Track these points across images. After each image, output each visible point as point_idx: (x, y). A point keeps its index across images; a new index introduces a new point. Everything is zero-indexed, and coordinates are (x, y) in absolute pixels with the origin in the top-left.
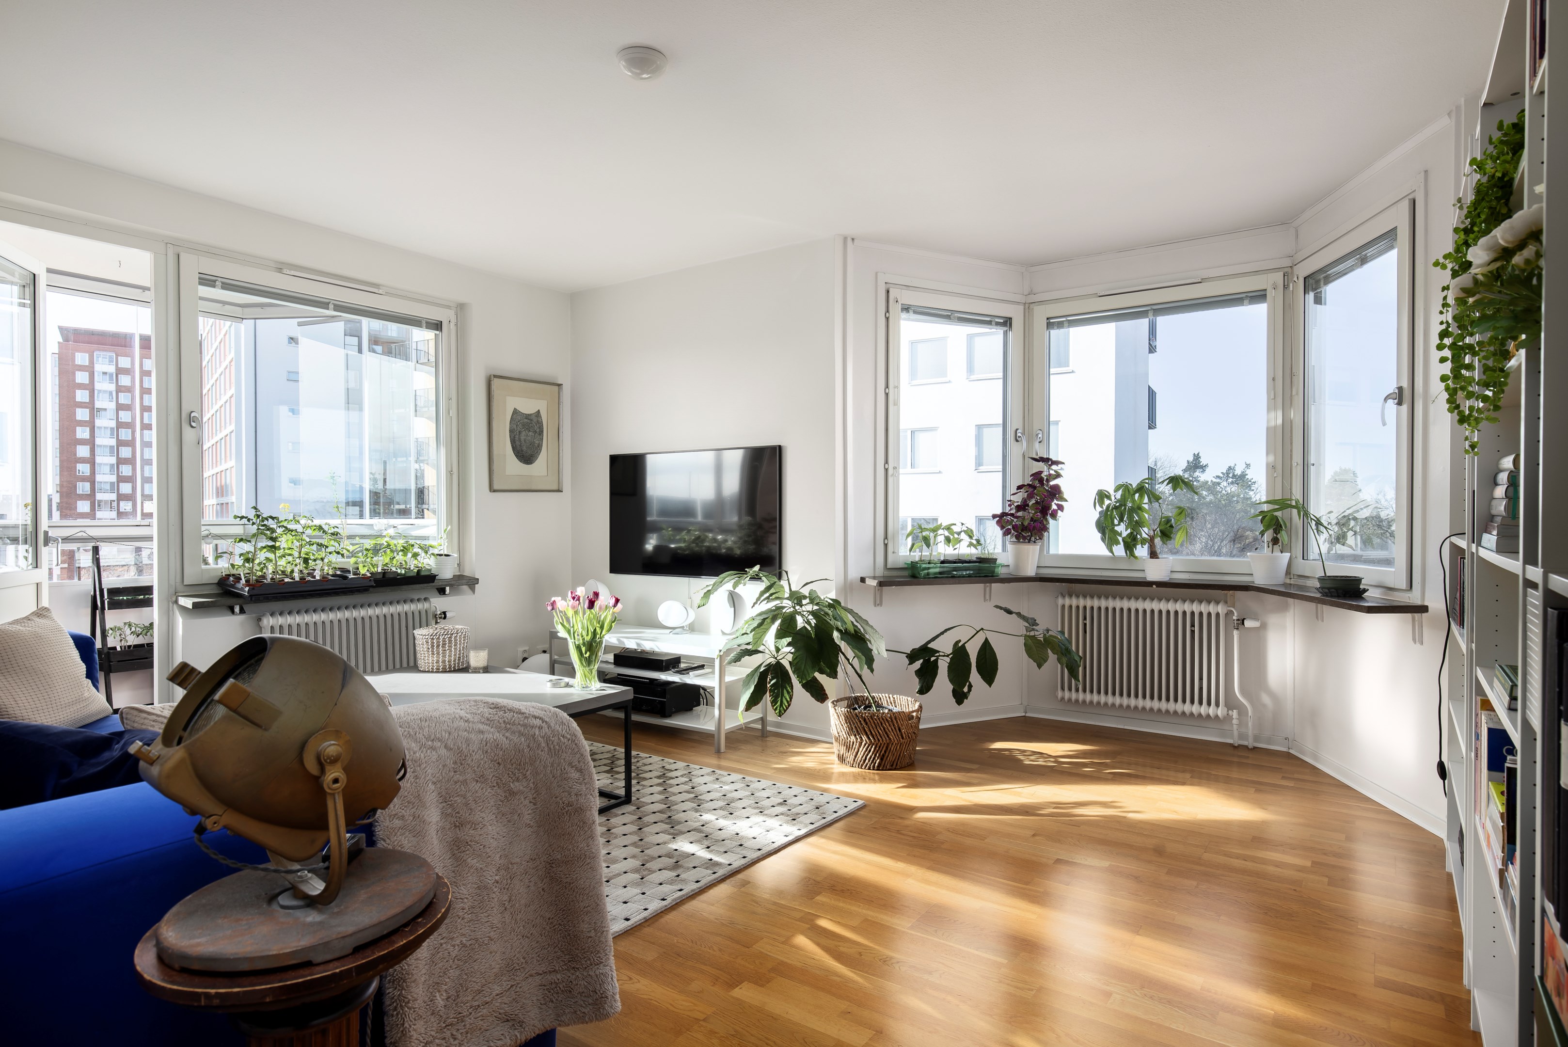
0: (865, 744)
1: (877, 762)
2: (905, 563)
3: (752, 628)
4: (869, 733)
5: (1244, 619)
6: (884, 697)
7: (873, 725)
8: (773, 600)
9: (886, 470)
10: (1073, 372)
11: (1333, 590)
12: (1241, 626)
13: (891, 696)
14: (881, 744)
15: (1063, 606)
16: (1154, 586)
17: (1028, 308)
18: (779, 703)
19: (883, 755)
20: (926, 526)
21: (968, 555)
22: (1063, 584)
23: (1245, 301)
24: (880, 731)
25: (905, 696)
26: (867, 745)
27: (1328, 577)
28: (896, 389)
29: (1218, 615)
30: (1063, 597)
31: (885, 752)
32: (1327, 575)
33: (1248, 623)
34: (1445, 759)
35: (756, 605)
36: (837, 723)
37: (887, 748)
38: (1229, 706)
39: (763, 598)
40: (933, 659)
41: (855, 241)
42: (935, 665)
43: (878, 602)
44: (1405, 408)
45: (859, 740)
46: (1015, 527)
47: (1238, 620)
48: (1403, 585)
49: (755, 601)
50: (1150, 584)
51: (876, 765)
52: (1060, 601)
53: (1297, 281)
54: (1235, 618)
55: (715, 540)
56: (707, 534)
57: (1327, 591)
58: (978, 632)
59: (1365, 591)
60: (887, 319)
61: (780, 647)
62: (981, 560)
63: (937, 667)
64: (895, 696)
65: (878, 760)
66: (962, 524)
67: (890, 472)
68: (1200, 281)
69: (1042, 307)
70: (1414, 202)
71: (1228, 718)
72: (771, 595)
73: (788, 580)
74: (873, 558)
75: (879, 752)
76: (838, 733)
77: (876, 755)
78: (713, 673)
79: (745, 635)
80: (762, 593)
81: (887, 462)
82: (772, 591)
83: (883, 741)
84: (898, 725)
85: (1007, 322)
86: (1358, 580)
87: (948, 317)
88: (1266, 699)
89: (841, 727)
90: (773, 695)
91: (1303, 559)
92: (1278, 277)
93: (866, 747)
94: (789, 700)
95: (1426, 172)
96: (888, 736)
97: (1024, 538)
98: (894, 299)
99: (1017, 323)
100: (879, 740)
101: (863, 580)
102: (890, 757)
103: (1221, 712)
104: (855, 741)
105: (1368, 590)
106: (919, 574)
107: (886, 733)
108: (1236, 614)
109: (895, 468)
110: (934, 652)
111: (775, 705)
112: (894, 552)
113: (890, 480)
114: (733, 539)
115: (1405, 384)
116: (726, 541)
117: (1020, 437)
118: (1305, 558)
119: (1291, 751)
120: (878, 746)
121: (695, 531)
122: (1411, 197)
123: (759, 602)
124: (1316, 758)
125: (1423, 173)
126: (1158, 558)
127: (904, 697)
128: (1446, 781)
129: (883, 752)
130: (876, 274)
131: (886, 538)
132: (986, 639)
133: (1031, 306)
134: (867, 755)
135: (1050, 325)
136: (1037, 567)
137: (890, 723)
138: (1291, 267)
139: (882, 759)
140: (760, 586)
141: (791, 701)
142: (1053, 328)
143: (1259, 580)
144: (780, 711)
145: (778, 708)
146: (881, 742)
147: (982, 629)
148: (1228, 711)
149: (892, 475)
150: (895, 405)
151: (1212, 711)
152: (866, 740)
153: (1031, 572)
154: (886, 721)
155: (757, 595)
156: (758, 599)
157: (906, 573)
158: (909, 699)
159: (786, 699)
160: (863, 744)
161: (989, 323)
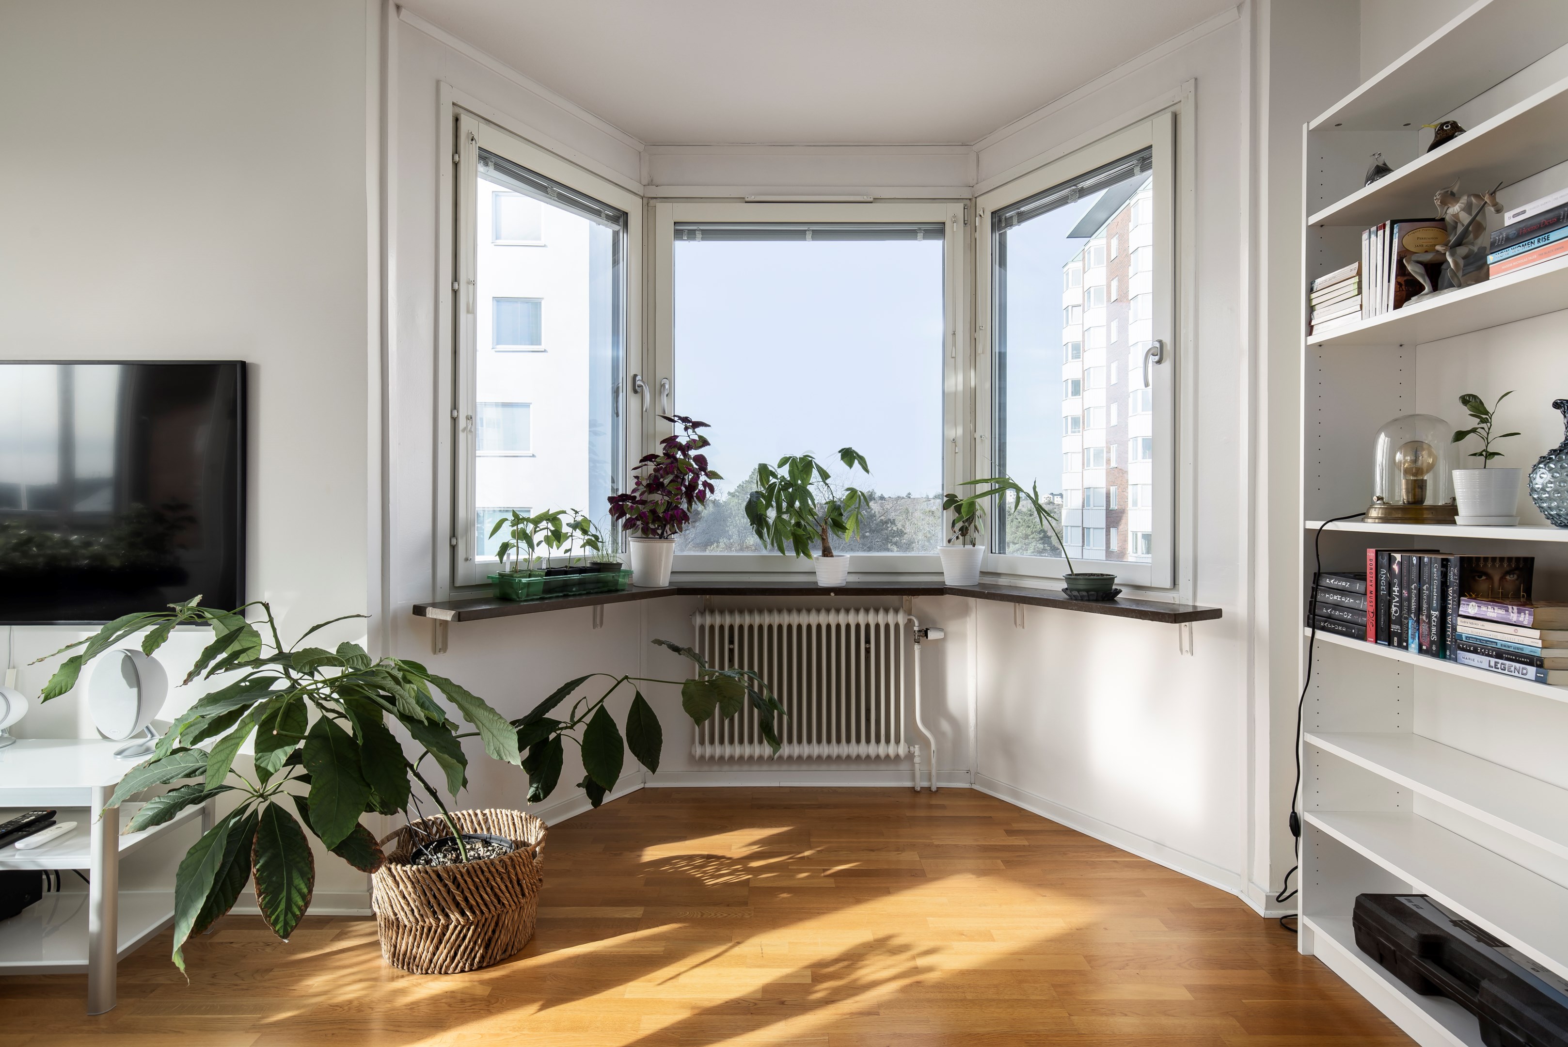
0: (456, 927)
1: (478, 955)
2: (488, 577)
3: (197, 732)
4: (463, 904)
5: (927, 629)
6: (467, 816)
7: (472, 888)
8: (240, 665)
9: (454, 420)
10: (545, 351)
11: (1093, 593)
12: (923, 639)
13: (478, 812)
14: (486, 919)
15: (702, 627)
16: (832, 594)
17: (648, 203)
18: (282, 906)
19: (490, 940)
20: (525, 515)
21: (579, 560)
22: (699, 596)
23: (919, 234)
24: (485, 896)
25: (507, 808)
26: (459, 928)
27: (1076, 575)
28: (471, 287)
29: (897, 626)
30: (702, 613)
31: (494, 932)
32: (1075, 573)
33: (932, 635)
34: (1299, 809)
35: (196, 679)
36: (391, 894)
37: (497, 924)
38: (910, 742)
39: (212, 664)
40: (552, 736)
41: (403, 12)
42: (557, 747)
43: (439, 646)
44: (1167, 366)
45: (442, 921)
46: (641, 516)
47: (919, 631)
48: (1168, 584)
49: (192, 668)
50: (826, 591)
51: (477, 960)
52: (698, 620)
53: (982, 215)
54: (916, 629)
55: (66, 543)
56: (48, 534)
57: (1085, 593)
58: (619, 683)
59: (1118, 592)
60: (456, 165)
61: (271, 768)
62: (599, 567)
63: (561, 750)
64: (487, 811)
65: (481, 951)
66: (576, 512)
67: (462, 423)
68: (872, 200)
69: (668, 205)
70: (1175, 118)
71: (910, 756)
72: (236, 655)
73: (271, 620)
74: (430, 571)
75: (482, 935)
76: (395, 914)
77: (475, 943)
78: (87, 831)
79: (181, 754)
80: (210, 653)
81: (455, 406)
82: (235, 646)
83: (490, 911)
84: (516, 874)
85: (620, 218)
86: (1110, 579)
87: (544, 189)
88: (945, 726)
89: (402, 901)
90: (266, 889)
91: (992, 553)
92: (958, 208)
93: (457, 932)
94: (305, 890)
95: (1196, 79)
96: (499, 901)
97: (654, 532)
98: (468, 137)
99: (635, 221)
100: (482, 912)
101: (419, 610)
102: (504, 938)
103: (902, 750)
104: (434, 925)
105: (1120, 591)
106: (517, 594)
107: (496, 895)
108: (917, 623)
109: (469, 418)
110: (554, 725)
111: (272, 913)
112: (466, 560)
113: (462, 437)
114: (102, 540)
115: (1168, 340)
116: (87, 544)
117: (640, 386)
118: (994, 551)
119: (977, 787)
120: (481, 925)
121: (19, 528)
122: (1173, 109)
123: (204, 672)
124: (1016, 794)
125: (1193, 80)
126: (832, 556)
127: (503, 811)
128: (1301, 840)
129: (490, 933)
130: (438, 82)
131: (453, 534)
132: (638, 694)
133: (652, 202)
134: (460, 946)
135: (679, 234)
136: (672, 573)
137: (505, 876)
138: (970, 199)
139: (487, 948)
140: (207, 636)
141: (310, 891)
142: (681, 239)
143: (951, 579)
144: (286, 923)
145: (282, 918)
146: (487, 915)
147: (626, 677)
148: (909, 748)
149: (464, 429)
150: (468, 312)
151: (892, 750)
152: (457, 920)
153: (663, 580)
154: (496, 875)
155: (198, 656)
156: (200, 665)
157: (490, 593)
158: (516, 813)
159: (299, 891)
160: (451, 927)
161: (598, 213)
